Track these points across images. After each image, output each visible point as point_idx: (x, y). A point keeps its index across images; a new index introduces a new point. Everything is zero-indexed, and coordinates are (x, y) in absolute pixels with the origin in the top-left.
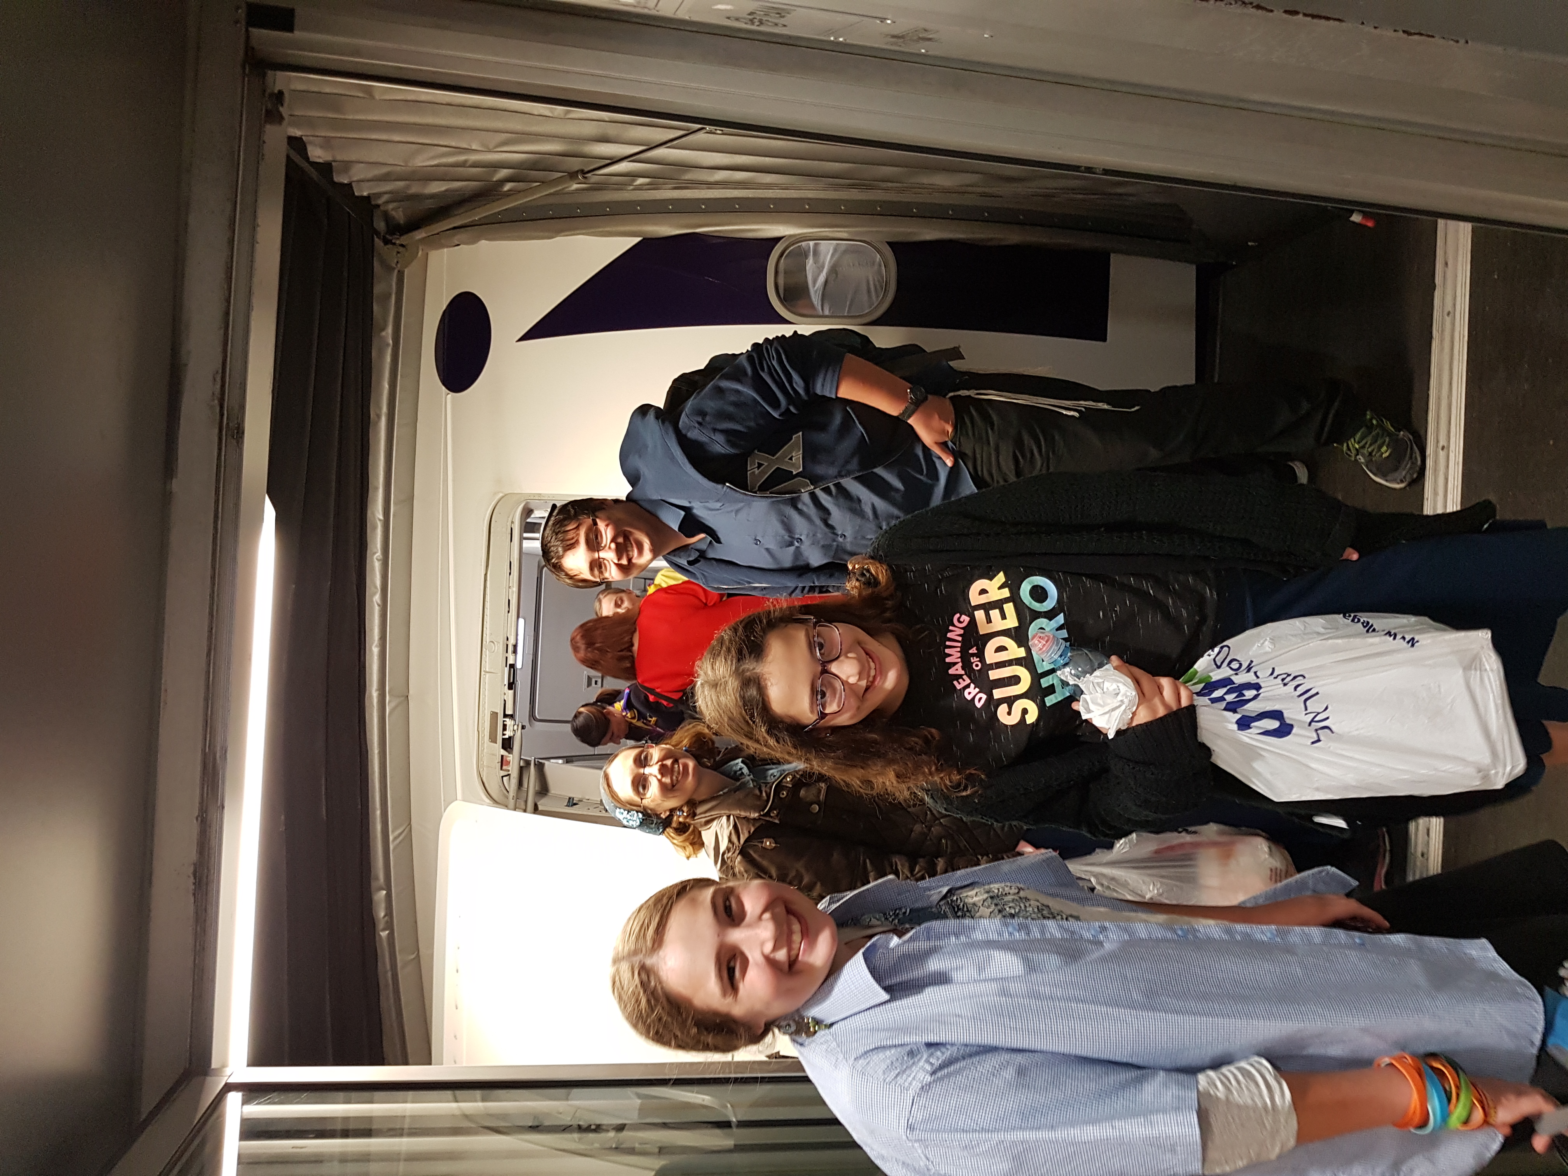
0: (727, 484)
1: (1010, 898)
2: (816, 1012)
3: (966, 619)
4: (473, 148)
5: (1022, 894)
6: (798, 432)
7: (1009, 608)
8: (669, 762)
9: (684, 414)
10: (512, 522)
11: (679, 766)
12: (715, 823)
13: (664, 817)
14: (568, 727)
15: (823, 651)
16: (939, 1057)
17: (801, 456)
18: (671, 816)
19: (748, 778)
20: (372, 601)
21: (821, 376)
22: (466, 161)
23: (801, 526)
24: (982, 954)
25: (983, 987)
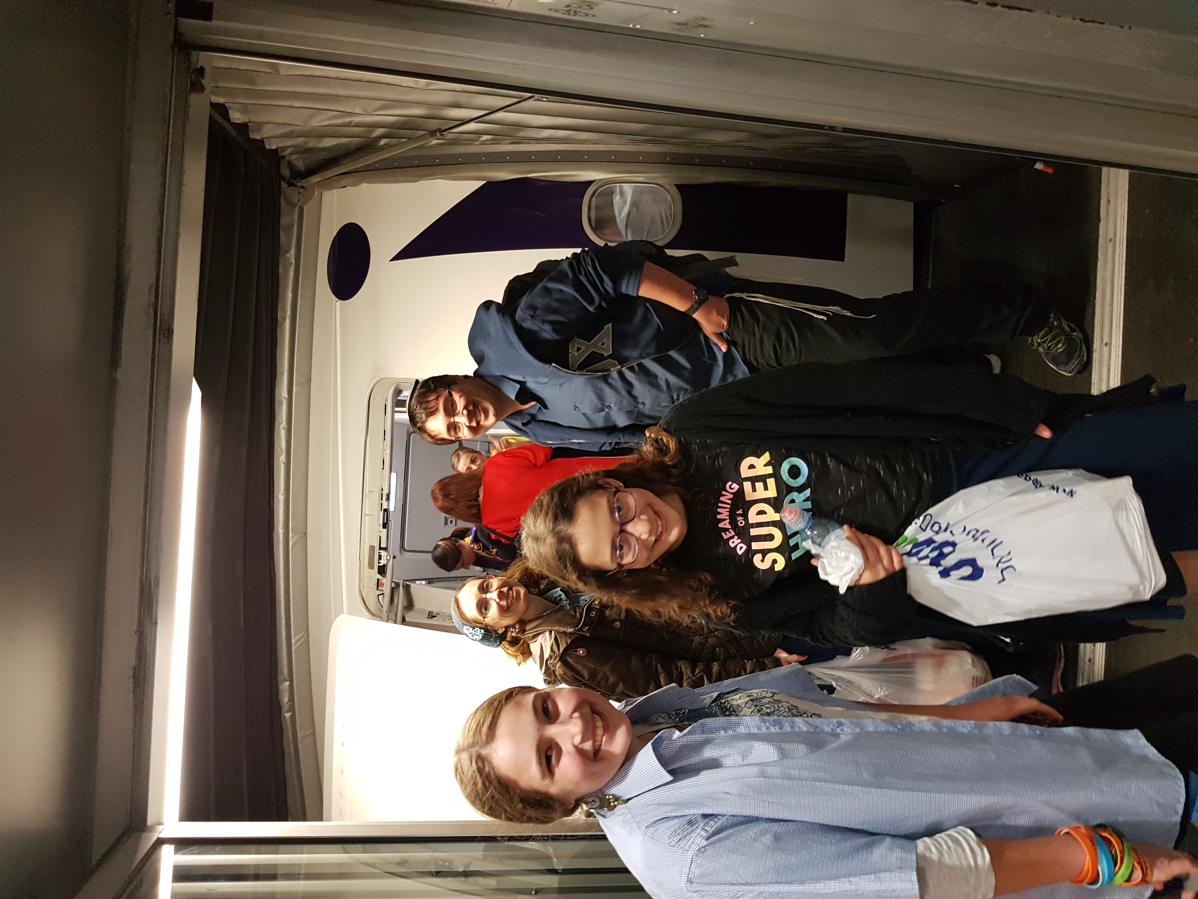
0: (553, 364)
1: (766, 700)
2: (616, 790)
3: (736, 487)
4: (356, 112)
5: (776, 697)
6: (608, 323)
7: (771, 482)
8: (505, 589)
9: (519, 308)
10: (386, 400)
11: (513, 593)
12: (540, 637)
13: (500, 633)
14: (429, 557)
15: (621, 513)
16: (712, 826)
17: (611, 342)
18: (506, 632)
19: (565, 603)
20: (279, 460)
21: (627, 277)
22: (350, 122)
23: (610, 397)
24: (745, 745)
25: (746, 770)
